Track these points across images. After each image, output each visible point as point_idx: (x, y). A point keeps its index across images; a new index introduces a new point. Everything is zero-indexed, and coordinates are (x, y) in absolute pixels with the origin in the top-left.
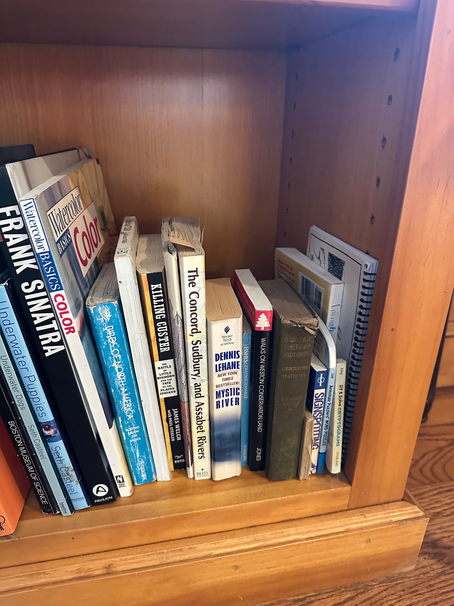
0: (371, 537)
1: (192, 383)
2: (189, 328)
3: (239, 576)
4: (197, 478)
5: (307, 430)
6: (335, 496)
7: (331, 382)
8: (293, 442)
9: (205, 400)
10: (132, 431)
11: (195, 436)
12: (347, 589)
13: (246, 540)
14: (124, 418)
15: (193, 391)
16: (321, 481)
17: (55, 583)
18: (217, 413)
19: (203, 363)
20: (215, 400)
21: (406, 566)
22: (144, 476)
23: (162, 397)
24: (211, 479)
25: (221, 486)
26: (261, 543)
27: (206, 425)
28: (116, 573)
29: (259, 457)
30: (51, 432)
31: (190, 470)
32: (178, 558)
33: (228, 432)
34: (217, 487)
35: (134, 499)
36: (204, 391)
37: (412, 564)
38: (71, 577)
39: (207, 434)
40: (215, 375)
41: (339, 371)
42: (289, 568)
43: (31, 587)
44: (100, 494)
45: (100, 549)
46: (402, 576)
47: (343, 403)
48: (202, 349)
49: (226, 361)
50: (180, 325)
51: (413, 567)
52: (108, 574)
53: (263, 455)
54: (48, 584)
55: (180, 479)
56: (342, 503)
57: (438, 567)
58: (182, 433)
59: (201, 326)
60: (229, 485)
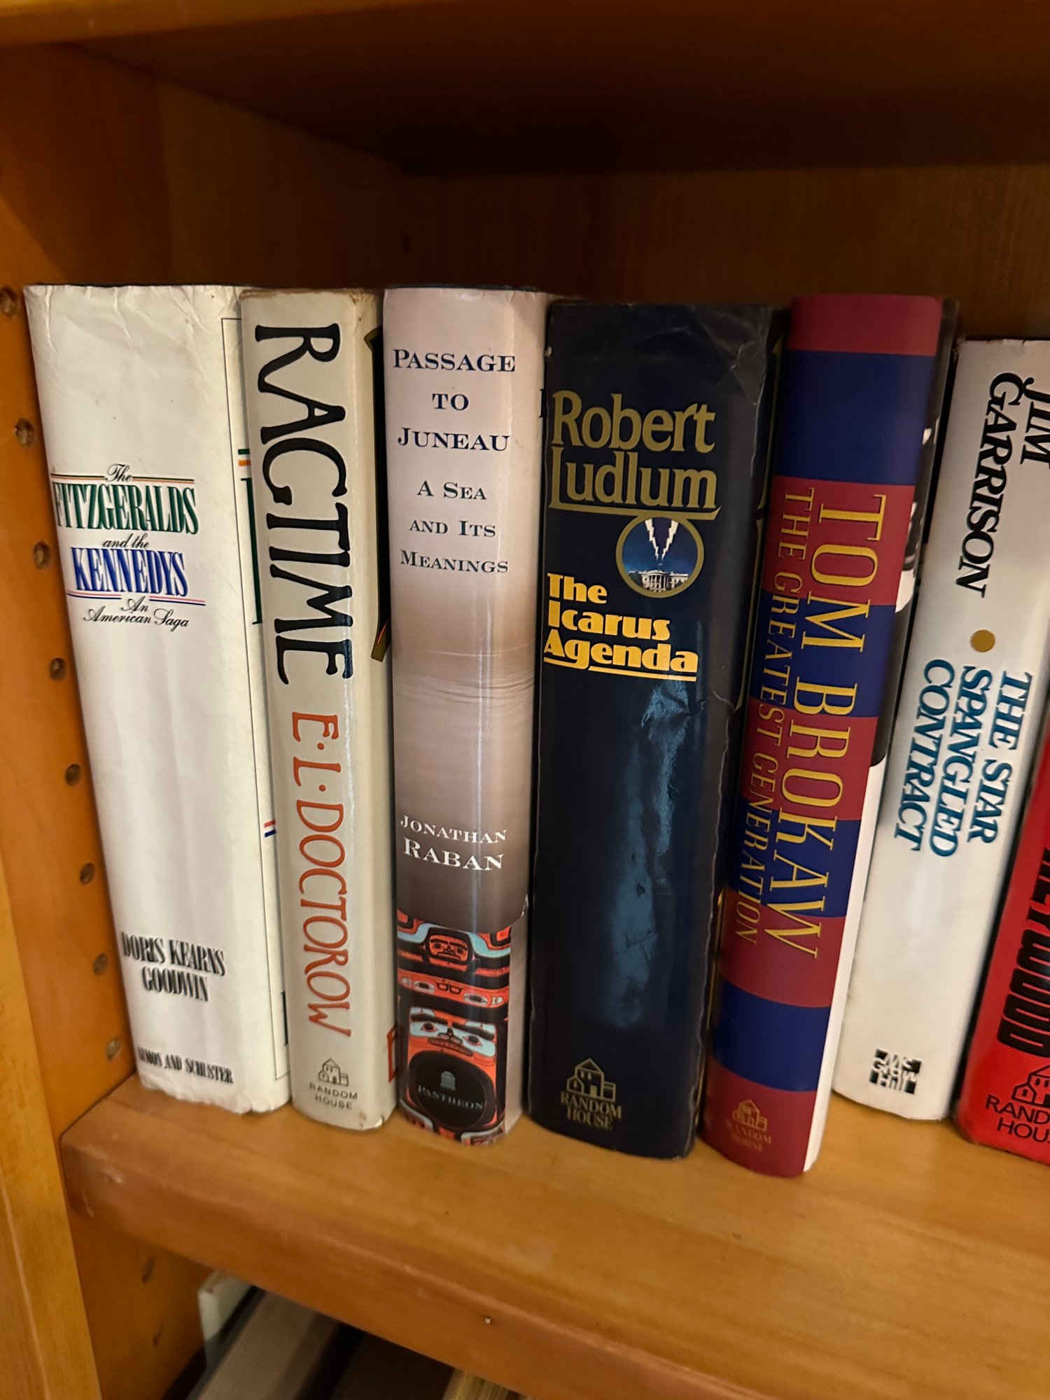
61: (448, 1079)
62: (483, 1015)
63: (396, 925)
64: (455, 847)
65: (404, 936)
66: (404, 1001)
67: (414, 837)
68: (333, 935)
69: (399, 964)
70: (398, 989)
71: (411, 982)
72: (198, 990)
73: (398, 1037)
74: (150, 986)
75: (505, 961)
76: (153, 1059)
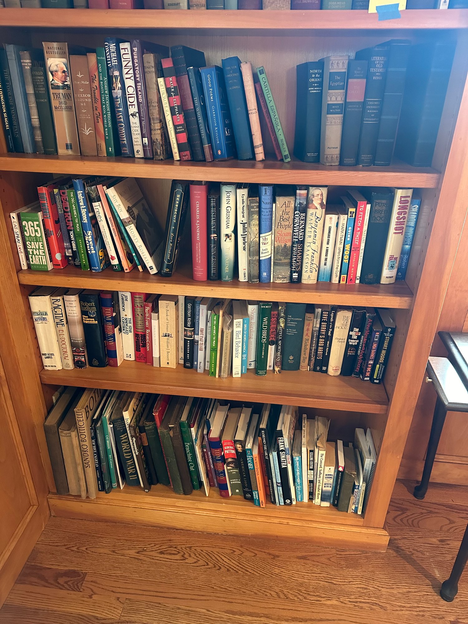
0: (369, 536)
1: (318, 479)
2: (319, 466)
3: (324, 536)
4: (316, 504)
5: (351, 500)
6: (358, 521)
7: (360, 488)
8: (347, 502)
9: (321, 484)
10: (299, 487)
11: (317, 493)
12: (360, 551)
13: (328, 526)
14: (297, 483)
15: (318, 481)
16: (355, 515)
17: (274, 523)
18: (324, 489)
19: (322, 475)
20: (324, 485)
21: (382, 550)
22: (300, 500)
23: (309, 479)
24: (320, 505)
25: (323, 508)
26: (332, 528)
27: (320, 491)
28: (290, 525)
29: (336, 503)
30: (279, 485)
31: (314, 501)
32: (307, 526)
33: (327, 494)
34: (321, 508)
35: (296, 506)
36: (321, 482)
37: (385, 550)
38: (278, 522)
39: (320, 493)
40: (325, 479)
41: (363, 486)
42: (340, 538)
43: (267, 522)
44: (287, 502)
45: (286, 517)
46: (380, 553)
47: (363, 495)
48: (322, 472)
49: (329, 476)
50: (317, 465)
51: (385, 551)
52: (288, 524)
53: (337, 502)
54: (272, 523)
55: (310, 503)
56: (361, 524)
57: (395, 554)
58: (313, 490)
59: (323, 466)
60: (325, 509)
61: (80, 363)
62: (83, 356)
63: (72, 348)
64: (77, 340)
65: (73, 349)
66: (74, 356)
67: (73, 340)
68: (66, 350)
69: (73, 352)
70: (73, 355)
71: (74, 354)
72: (51, 358)
73: (74, 360)
74: (45, 358)
75: (84, 350)
76: (46, 366)
